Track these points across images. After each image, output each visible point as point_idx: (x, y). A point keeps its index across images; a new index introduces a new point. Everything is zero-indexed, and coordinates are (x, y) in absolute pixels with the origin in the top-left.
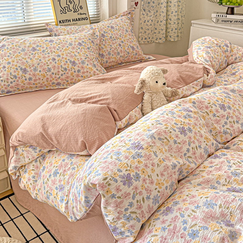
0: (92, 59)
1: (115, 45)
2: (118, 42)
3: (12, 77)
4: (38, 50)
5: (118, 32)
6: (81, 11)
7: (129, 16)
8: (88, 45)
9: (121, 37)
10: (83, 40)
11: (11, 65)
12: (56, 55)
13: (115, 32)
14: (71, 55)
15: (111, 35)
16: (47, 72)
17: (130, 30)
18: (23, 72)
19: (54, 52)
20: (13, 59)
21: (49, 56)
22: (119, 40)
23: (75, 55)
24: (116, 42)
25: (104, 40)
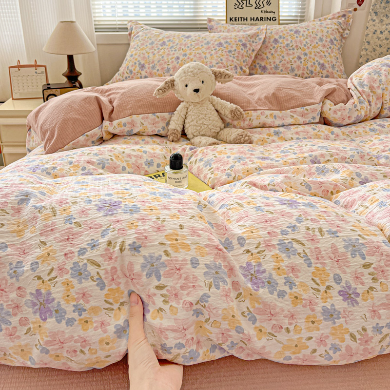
0: (228, 66)
1: (291, 57)
2: (297, 52)
3: (128, 72)
4: (167, 45)
5: (304, 40)
6: (267, 8)
7: (340, 21)
8: (232, 47)
9: (306, 47)
10: (229, 40)
11: (132, 58)
12: (183, 53)
13: (299, 38)
14: (200, 56)
15: (289, 42)
16: (165, 72)
17: (328, 40)
18: (140, 68)
19: (183, 49)
20: (137, 51)
21: (174, 54)
22: (300, 50)
23: (205, 57)
24: (294, 53)
25: (274, 47)
